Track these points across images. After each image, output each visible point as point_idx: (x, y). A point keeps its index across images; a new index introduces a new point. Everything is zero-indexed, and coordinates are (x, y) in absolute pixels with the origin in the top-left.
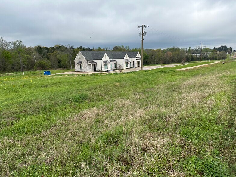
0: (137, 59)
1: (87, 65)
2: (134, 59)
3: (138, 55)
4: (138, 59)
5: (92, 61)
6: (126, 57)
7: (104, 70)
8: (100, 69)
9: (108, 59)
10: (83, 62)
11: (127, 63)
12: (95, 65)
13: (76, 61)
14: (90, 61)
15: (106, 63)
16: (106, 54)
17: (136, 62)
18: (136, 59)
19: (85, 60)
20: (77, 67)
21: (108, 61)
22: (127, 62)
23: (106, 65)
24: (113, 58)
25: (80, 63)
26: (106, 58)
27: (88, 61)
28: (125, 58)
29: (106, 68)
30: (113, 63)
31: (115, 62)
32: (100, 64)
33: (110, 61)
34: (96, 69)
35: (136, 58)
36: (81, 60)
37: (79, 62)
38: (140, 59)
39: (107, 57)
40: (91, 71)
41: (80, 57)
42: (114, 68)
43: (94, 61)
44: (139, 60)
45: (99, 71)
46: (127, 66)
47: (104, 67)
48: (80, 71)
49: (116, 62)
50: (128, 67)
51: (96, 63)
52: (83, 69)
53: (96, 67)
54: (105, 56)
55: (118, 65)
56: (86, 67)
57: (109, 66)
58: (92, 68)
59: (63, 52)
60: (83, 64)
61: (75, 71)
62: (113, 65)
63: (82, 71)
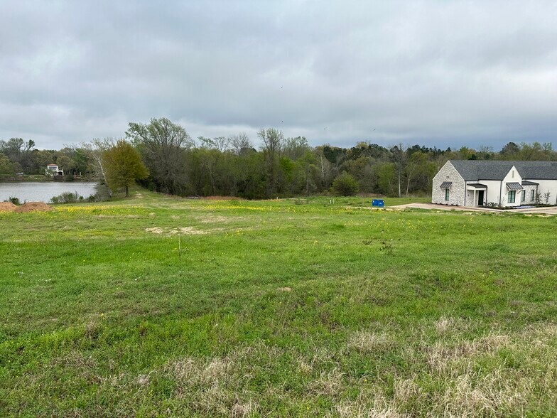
1: (463, 190)
5: (476, 182)
7: (505, 204)
8: (496, 201)
9: (518, 179)
10: (454, 184)
12: (481, 193)
13: (437, 181)
14: (472, 183)
15: (513, 188)
16: (514, 168)
19: (461, 179)
20: (438, 195)
21: (517, 183)
23: (512, 193)
24: (529, 176)
25: (446, 187)
26: (514, 176)
27: (468, 183)
29: (512, 199)
30: (528, 189)
31: (534, 187)
32: (495, 191)
33: (524, 183)
34: (484, 201)
36: (449, 180)
37: (444, 183)
39: (516, 173)
40: (472, 203)
41: (448, 171)
43: (481, 182)
45: (493, 206)
47: (505, 196)
48: (445, 203)
51: (486, 186)
52: (453, 199)
53: (485, 197)
54: (510, 173)
55: (542, 195)
56: (461, 195)
57: (519, 197)
58: (475, 197)
59: (379, 159)
60: (454, 188)
61: (431, 203)
62: (527, 194)
63: (450, 203)
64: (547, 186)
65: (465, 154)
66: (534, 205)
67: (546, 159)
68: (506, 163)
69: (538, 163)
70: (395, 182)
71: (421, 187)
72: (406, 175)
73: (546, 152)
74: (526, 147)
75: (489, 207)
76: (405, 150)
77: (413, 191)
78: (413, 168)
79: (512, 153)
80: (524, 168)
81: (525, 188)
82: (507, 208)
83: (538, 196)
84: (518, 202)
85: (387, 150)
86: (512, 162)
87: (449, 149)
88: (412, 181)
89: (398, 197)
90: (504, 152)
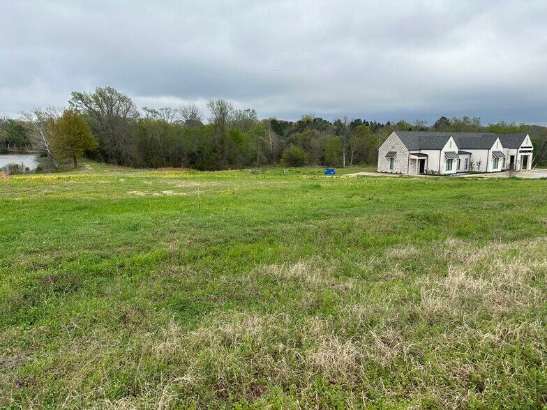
0: (523, 152)
1: (407, 160)
2: (513, 152)
3: (527, 142)
4: (526, 151)
5: (418, 152)
6: (497, 146)
7: (444, 171)
8: (436, 169)
9: (456, 150)
10: (398, 154)
11: (496, 160)
12: (422, 162)
13: (383, 151)
14: (415, 152)
15: (450, 157)
16: (451, 139)
17: (519, 158)
18: (521, 152)
19: (405, 149)
20: (383, 164)
21: (454, 152)
22: (496, 157)
23: (449, 162)
24: (464, 146)
25: (391, 156)
26: (451, 146)
27: (411, 152)
28: (494, 148)
29: (449, 168)
30: (463, 158)
31: (467, 156)
32: (435, 160)
33: (460, 153)
34: (425, 169)
35: (520, 149)
36: (393, 150)
37: (389, 153)
38: (530, 151)
39: (454, 144)
40: (414, 171)
41: (393, 142)
42: (462, 169)
43: (423, 152)
44: (528, 154)
45: (433, 173)
46: (495, 166)
47: (444, 164)
48: (389, 171)
49: (469, 155)
50: (499, 169)
51: (427, 156)
52: (397, 167)
53: (425, 166)
54: (449, 142)
55: (475, 163)
56: (404, 164)
57: (455, 165)
58: (417, 166)
59: (324, 132)
60: (398, 158)
61: (377, 172)
62: (461, 163)
63: (394, 171)
64: (479, 155)
65: (402, 128)
66: (468, 172)
67: (474, 131)
68: (445, 134)
69: (471, 135)
70: (340, 154)
71: (366, 158)
72: (349, 148)
73: (474, 126)
74: (456, 121)
75: (429, 175)
76: (348, 124)
77: (356, 162)
78: (355, 140)
79: (444, 127)
80: (459, 139)
81: (461, 157)
82: (445, 175)
83: (471, 164)
84: (454, 170)
85: (331, 124)
86: (449, 134)
87: (389, 123)
88: (355, 153)
89: (343, 167)
90: (437, 126)
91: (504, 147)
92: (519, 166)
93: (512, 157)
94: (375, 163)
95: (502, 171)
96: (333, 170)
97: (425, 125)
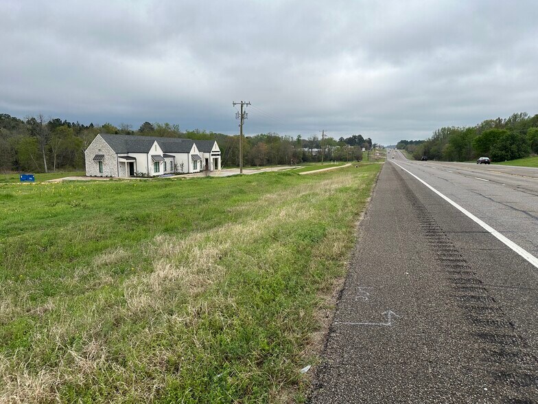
0: (214, 155)
1: (115, 163)
2: (207, 155)
3: (216, 148)
4: (216, 155)
5: (126, 155)
6: (194, 150)
7: (153, 173)
8: (145, 171)
9: (160, 152)
10: (106, 157)
11: (195, 162)
12: (131, 165)
13: (89, 154)
14: (123, 155)
15: (157, 160)
16: (156, 143)
17: (212, 161)
18: (212, 155)
19: (113, 152)
20: (91, 168)
21: (160, 156)
22: (195, 159)
23: (157, 164)
24: (168, 150)
25: (99, 159)
26: (156, 150)
27: (119, 155)
28: (192, 152)
29: (157, 170)
30: (168, 160)
31: (171, 159)
32: (143, 162)
33: (165, 156)
34: (135, 171)
35: (212, 153)
36: (101, 153)
37: (97, 156)
38: (218, 155)
39: (158, 147)
40: (124, 174)
41: (99, 145)
42: (169, 170)
43: (131, 155)
44: (217, 157)
45: (143, 175)
46: (195, 167)
47: (152, 167)
48: (99, 175)
49: (172, 158)
50: (198, 170)
51: (135, 159)
52: (107, 171)
53: (135, 168)
54: (154, 146)
55: (179, 165)
56: (113, 167)
57: (162, 167)
58: (127, 168)
59: (14, 132)
60: (106, 160)
61: (85, 176)
62: (167, 165)
63: (104, 175)
64: (181, 158)
65: (107, 131)
66: (174, 173)
67: (175, 137)
68: (148, 138)
69: (172, 140)
70: (40, 157)
71: (71, 161)
72: (50, 151)
73: (174, 132)
74: (159, 126)
75: (139, 177)
76: (45, 123)
77: (61, 166)
78: (57, 142)
79: (149, 133)
80: (163, 143)
81: (166, 159)
82: (154, 177)
83: (175, 166)
84: (162, 172)
85: (23, 122)
86: (153, 138)
87: (92, 125)
88: (58, 156)
89: (44, 172)
90: (142, 131)
91: (199, 151)
92: (212, 167)
93: (207, 160)
94: (83, 167)
95: (201, 171)
96: (31, 176)
97: (130, 129)
